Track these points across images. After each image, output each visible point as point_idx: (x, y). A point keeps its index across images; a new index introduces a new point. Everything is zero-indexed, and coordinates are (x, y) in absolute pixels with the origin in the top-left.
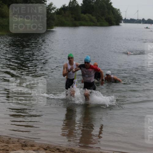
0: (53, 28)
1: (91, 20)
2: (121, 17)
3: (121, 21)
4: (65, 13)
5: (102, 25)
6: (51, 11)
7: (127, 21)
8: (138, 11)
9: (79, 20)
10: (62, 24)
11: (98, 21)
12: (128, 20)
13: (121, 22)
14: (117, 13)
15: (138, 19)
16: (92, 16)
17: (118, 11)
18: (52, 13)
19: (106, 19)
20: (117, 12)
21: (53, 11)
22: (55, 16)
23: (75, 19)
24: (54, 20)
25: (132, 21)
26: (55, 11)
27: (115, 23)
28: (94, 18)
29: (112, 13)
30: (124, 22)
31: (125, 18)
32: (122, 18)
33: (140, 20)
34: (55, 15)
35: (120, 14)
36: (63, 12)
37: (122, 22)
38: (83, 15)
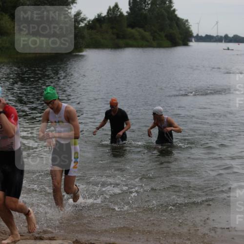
0: (82, 52)
1: (143, 38)
2: (191, 32)
3: (191, 39)
4: (101, 27)
5: (160, 46)
6: (80, 24)
7: (200, 39)
8: (217, 23)
9: (124, 37)
10: (97, 45)
11: (154, 40)
12: (201, 36)
13: (191, 41)
14: (185, 26)
15: (217, 36)
16: (145, 31)
17: (187, 23)
18: (81, 27)
19: (166, 36)
20: (185, 24)
21: (82, 25)
22: (86, 32)
23: (118, 37)
24: (83, 37)
25: (208, 39)
26: (86, 24)
27: (181, 42)
28: (147, 34)
29: (175, 25)
30: (196, 41)
31: (198, 35)
32: (192, 34)
33: (221, 37)
34: (86, 30)
35: (189, 28)
36: (98, 25)
37: (193, 40)
38: (130, 30)
